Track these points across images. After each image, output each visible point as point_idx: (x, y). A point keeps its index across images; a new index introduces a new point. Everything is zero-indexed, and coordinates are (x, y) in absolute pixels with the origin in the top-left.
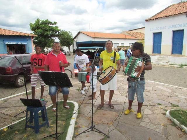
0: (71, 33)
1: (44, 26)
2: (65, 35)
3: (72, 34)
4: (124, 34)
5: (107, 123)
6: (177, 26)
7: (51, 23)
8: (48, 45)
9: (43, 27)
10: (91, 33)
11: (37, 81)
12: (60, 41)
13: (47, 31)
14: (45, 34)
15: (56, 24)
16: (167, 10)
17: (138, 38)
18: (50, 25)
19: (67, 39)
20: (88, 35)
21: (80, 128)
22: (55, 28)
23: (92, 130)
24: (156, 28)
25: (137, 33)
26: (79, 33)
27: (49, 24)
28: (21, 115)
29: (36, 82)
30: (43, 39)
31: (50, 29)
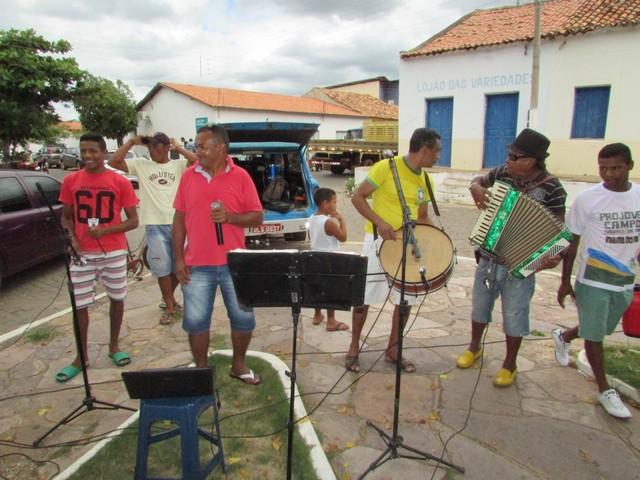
0: (126, 87)
1: (16, 54)
2: (105, 94)
3: (129, 91)
4: (315, 99)
5: (418, 420)
6: (499, 79)
7: (43, 45)
8: (37, 134)
9: (14, 59)
10: (204, 90)
11: (95, 283)
12: (82, 116)
13: (33, 74)
14: (23, 86)
15: (66, 50)
16: (460, 26)
17: (364, 114)
18: (40, 53)
19: (112, 108)
20: (192, 99)
21: (341, 451)
22: (64, 66)
23: (395, 455)
24: (436, 84)
25: (357, 96)
26: (158, 89)
27: (35, 48)
28: (64, 432)
29: (90, 289)
30: (13, 107)
31: (43, 69)
